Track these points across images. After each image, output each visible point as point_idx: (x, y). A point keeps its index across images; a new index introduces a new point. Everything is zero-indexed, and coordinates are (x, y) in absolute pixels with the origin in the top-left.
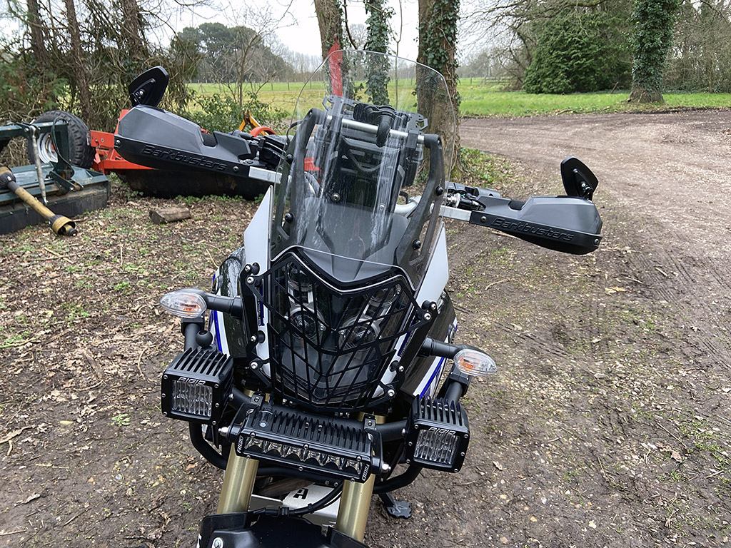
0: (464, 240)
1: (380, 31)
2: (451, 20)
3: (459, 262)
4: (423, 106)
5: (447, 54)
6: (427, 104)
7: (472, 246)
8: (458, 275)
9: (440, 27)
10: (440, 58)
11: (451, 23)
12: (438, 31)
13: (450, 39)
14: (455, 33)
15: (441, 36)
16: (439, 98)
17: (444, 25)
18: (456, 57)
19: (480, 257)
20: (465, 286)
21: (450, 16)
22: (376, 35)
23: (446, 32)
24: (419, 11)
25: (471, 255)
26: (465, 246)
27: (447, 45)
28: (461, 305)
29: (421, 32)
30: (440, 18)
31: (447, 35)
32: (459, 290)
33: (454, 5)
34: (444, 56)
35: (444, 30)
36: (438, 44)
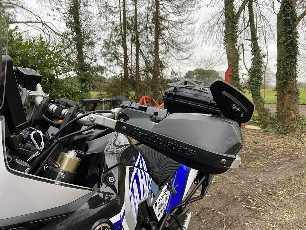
0: (290, 165)
1: (258, 63)
2: (293, 55)
3: (282, 177)
4: (280, 96)
5: (291, 71)
6: (282, 95)
7: (294, 169)
8: (278, 184)
9: (287, 58)
10: (287, 73)
11: (293, 56)
12: (286, 60)
13: (293, 64)
14: (296, 61)
15: (288, 62)
16: (288, 92)
17: (289, 58)
18: (297, 72)
19: (297, 176)
20: (280, 193)
21: (292, 53)
22: (255, 65)
23: (291, 61)
24: (278, 53)
25: (291, 174)
26: (290, 169)
27: (291, 66)
28: (273, 203)
29: (278, 61)
30: (287, 55)
31: (291, 62)
32: (275, 193)
33: (295, 48)
34: (289, 72)
35: (289, 60)
36: (286, 66)
